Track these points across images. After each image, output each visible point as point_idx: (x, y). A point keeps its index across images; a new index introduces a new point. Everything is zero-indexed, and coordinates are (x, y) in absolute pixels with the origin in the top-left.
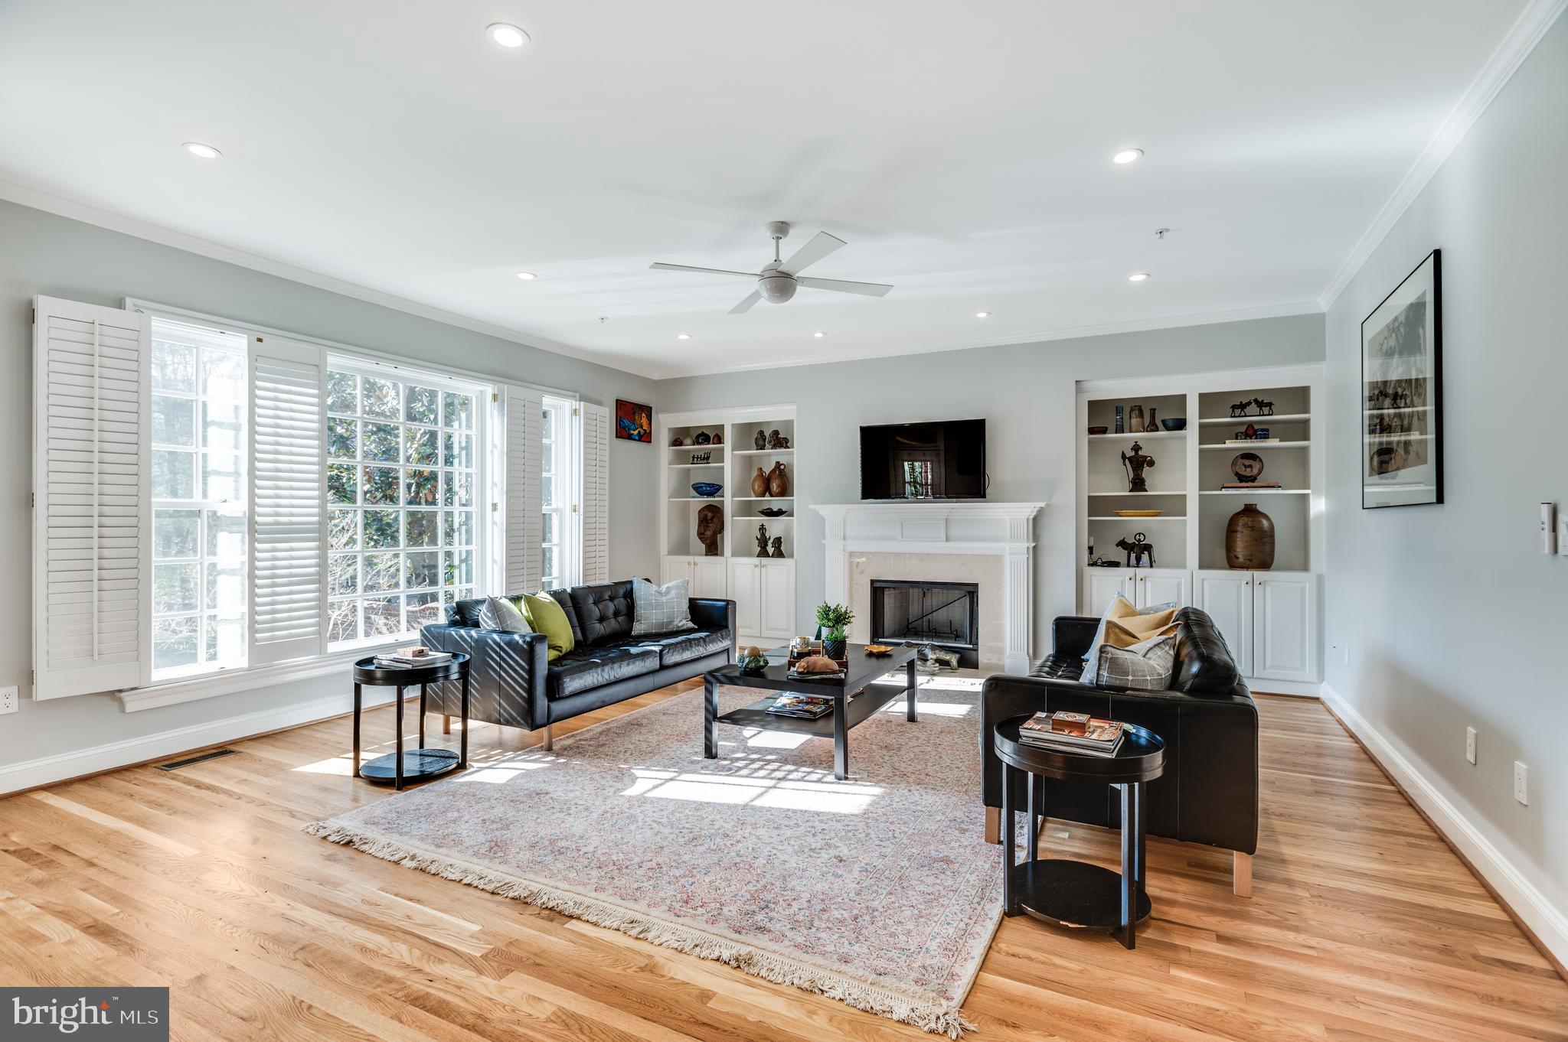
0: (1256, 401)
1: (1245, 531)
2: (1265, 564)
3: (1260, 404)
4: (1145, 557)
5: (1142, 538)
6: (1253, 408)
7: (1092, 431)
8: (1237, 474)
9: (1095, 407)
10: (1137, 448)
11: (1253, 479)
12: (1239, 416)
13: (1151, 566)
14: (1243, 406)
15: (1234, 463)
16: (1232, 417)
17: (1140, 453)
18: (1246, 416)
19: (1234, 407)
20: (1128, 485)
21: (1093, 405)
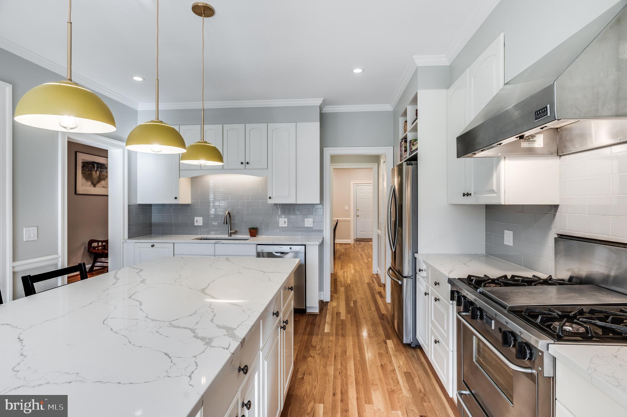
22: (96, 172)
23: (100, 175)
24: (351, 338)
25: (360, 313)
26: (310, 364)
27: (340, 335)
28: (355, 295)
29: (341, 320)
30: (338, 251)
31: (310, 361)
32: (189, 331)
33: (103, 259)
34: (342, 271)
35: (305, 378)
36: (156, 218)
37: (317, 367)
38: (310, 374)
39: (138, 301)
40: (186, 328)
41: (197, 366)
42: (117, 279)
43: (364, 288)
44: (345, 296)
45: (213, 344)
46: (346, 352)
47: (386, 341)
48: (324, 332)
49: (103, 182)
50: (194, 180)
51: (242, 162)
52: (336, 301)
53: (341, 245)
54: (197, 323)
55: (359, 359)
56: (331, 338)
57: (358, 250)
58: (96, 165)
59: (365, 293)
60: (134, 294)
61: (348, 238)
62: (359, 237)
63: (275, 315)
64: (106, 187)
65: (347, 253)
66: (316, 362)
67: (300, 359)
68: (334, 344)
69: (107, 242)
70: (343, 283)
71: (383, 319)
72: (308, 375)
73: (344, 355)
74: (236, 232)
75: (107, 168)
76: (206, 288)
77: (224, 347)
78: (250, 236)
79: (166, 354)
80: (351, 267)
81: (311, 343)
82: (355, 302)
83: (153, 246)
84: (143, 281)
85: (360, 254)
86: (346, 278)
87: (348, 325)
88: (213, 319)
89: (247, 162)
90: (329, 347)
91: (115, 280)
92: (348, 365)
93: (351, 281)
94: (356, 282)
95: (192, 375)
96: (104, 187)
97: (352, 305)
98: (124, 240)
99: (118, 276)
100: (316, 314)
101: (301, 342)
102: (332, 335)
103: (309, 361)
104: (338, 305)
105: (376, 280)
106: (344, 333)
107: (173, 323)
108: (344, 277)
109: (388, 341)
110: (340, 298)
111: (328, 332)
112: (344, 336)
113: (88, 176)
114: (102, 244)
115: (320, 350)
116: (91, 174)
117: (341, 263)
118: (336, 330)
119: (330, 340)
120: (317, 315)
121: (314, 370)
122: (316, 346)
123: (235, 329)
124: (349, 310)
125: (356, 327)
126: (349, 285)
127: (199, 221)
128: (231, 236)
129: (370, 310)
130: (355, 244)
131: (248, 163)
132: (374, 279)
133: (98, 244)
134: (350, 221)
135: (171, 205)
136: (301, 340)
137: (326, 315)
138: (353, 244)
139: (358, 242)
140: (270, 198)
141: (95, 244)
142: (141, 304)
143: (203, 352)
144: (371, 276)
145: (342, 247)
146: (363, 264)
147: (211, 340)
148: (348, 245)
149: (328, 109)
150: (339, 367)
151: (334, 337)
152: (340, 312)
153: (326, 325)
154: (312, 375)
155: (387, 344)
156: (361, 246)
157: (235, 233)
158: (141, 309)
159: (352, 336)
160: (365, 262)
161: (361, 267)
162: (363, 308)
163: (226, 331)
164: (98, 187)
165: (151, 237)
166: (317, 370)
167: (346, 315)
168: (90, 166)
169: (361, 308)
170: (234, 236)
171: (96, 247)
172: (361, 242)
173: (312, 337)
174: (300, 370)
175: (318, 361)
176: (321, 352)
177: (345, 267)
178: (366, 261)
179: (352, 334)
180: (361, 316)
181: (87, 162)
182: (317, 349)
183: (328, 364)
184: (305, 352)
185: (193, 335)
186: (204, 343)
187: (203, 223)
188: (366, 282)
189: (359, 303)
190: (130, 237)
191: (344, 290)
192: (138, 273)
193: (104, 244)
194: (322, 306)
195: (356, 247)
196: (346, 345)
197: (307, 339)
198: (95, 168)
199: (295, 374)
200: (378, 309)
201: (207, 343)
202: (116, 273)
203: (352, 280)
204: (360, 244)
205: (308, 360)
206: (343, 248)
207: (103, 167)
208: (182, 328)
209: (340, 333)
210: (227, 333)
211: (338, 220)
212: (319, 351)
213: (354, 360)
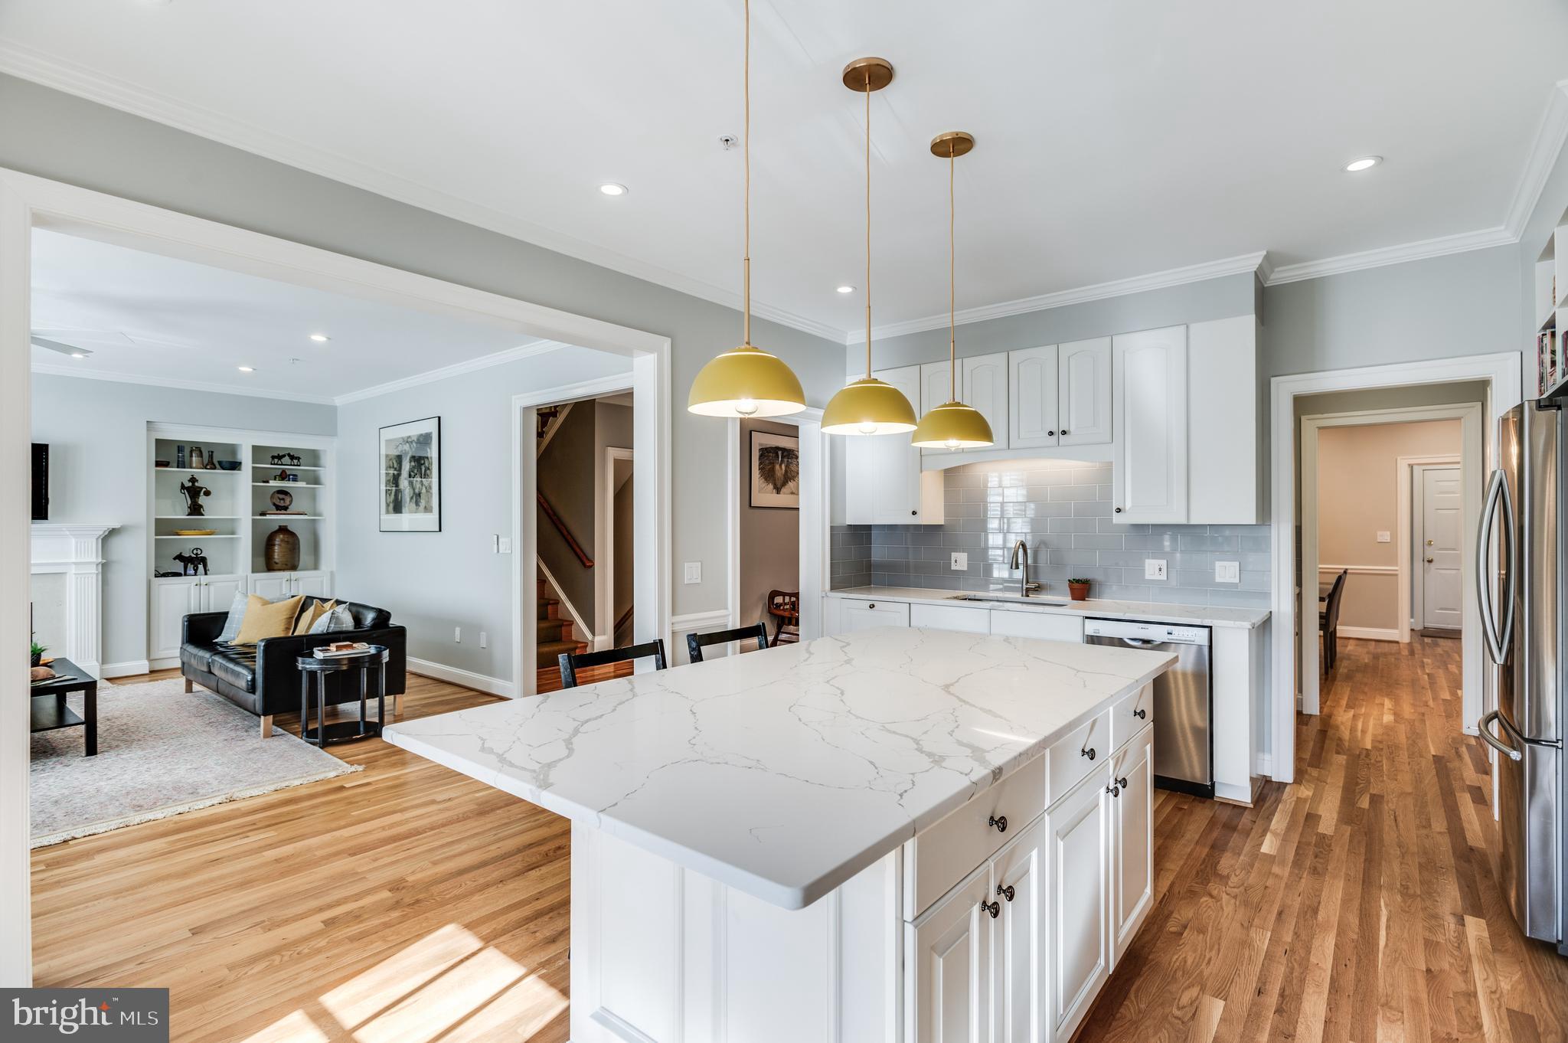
0: (289, 455)
1: (283, 545)
2: (294, 567)
3: (292, 457)
4: (201, 567)
5: (199, 552)
6: (286, 460)
7: (158, 464)
8: (274, 504)
9: (160, 444)
10: (193, 480)
11: (286, 508)
12: (277, 464)
13: (206, 574)
14: (280, 457)
15: (272, 497)
16: (272, 464)
17: (196, 484)
18: (282, 465)
19: (273, 457)
20: (187, 511)
21: (159, 442)
22: (781, 465)
23: (786, 471)
24: (1340, 884)
25: (1386, 828)
26: (1205, 909)
27: (1306, 869)
28: (1383, 781)
29: (1318, 834)
30: (1349, 659)
31: (1205, 904)
32: (911, 741)
33: (792, 628)
34: (1351, 713)
35: (1185, 934)
36: (879, 552)
37: (1222, 921)
38: (1202, 931)
39: (838, 688)
40: (907, 736)
41: (914, 785)
42: (811, 654)
43: (1418, 767)
44: (1346, 777)
45: (944, 764)
46: (1315, 911)
47: (1463, 916)
48: (1259, 851)
49: (791, 484)
50: (951, 475)
51: (1051, 432)
52: (1314, 786)
53: (1361, 642)
54: (926, 733)
55: (1355, 937)
56: (1276, 869)
57: (1423, 662)
58: (780, 453)
59: (1418, 780)
60: (833, 678)
61: (1393, 625)
62: (1431, 624)
63: (1086, 756)
64: (795, 493)
65: (1380, 667)
66: (1223, 910)
67: (1179, 892)
68: (1283, 885)
69: (796, 595)
70: (1347, 744)
71: (1469, 861)
72: (1195, 932)
73: (1308, 916)
74: (1039, 587)
75: (797, 457)
76: (952, 685)
77: (961, 771)
78: (1073, 599)
79: (871, 763)
80: (1386, 707)
81: (1215, 867)
82: (1376, 800)
83: (872, 606)
84: (848, 662)
85: (1428, 675)
86: (1359, 734)
87: (1339, 851)
88: (953, 731)
89: (1063, 431)
90: (1266, 887)
91: (807, 655)
92: (1316, 943)
93: (1377, 744)
94: (1393, 749)
95: (905, 794)
96: (792, 493)
97: (1364, 803)
98: (824, 593)
99: (812, 649)
100: (1243, 805)
101: (1187, 859)
102: (1282, 863)
103: (1202, 904)
104: (1317, 798)
105: (1470, 754)
106: (1319, 866)
107: (886, 726)
108: (1353, 730)
109: (1469, 920)
110: (1328, 781)
111: (1272, 853)
112: (1318, 873)
113: (768, 474)
114: (790, 599)
115: (1239, 887)
116: (773, 470)
117: (1351, 690)
118: (1297, 853)
119: (1274, 874)
120: (1246, 808)
121: (1213, 927)
122: (1228, 877)
123: (988, 752)
124: (1349, 813)
125: (1365, 860)
126: (1364, 752)
127: (960, 561)
128: (1028, 596)
129: (1424, 827)
130: (1417, 646)
131: (1064, 433)
132: (1464, 749)
133: (784, 600)
134: (1396, 575)
135: (906, 527)
136: (1190, 854)
137: (1273, 814)
138: (1410, 644)
139: (1427, 640)
140: (1119, 510)
141: (779, 600)
142: (842, 693)
143: (927, 771)
144: (1453, 739)
145: (1365, 650)
146: (1431, 703)
147: (942, 758)
148: (1386, 644)
149: (1281, 276)
150: (1288, 937)
151: (1288, 869)
152: (1320, 813)
153: (1269, 836)
154: (1204, 934)
155: (1464, 925)
156: (1439, 650)
157: (1038, 589)
158: (842, 700)
159: (1345, 880)
160: (1443, 697)
161: (1423, 710)
162: (1400, 819)
163: (970, 751)
164: (784, 494)
165: (869, 591)
166: (1222, 928)
167: (1336, 826)
168: (771, 454)
169: (1395, 817)
170: (1033, 598)
171: (781, 605)
172: (1439, 640)
173: (1223, 854)
174: (1175, 915)
175: (1228, 909)
176: (1240, 892)
177: (1364, 703)
178: (1447, 696)
179: (1347, 875)
180: (1389, 836)
181: (766, 449)
182: (1229, 883)
183: (1254, 923)
184: (1197, 883)
185: (916, 746)
186: (931, 760)
187: (969, 565)
188: (1430, 752)
189: (1390, 805)
190: (833, 588)
191: (1344, 762)
192: (841, 647)
193: (793, 599)
194: (1265, 791)
195: (1416, 652)
196: (1319, 896)
197: (1207, 855)
198: (778, 458)
199: (1160, 920)
200: (1456, 829)
201: (936, 761)
202: (810, 644)
203: (1381, 742)
204: (1437, 645)
205: (1202, 900)
206: (1368, 653)
207: (790, 455)
208: (901, 735)
209: (1308, 863)
210: (971, 755)
211: (1349, 571)
212: (1236, 890)
213: (1338, 934)
